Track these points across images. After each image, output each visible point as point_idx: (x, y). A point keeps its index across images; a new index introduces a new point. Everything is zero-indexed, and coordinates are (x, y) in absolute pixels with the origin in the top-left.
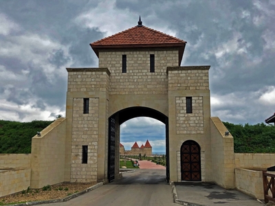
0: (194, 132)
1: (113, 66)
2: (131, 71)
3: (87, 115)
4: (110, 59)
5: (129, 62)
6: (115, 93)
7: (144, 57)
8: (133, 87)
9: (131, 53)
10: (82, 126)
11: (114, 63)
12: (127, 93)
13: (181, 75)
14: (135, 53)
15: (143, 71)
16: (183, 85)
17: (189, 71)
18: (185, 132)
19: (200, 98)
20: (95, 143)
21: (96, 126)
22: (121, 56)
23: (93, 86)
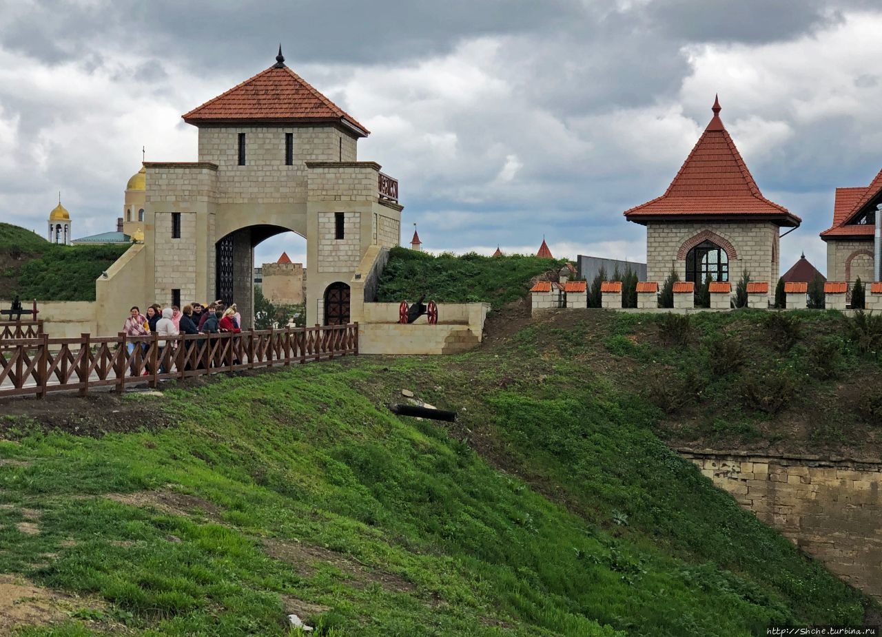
0: (345, 270)
1: (223, 152)
2: (253, 163)
3: (177, 240)
4: (217, 141)
5: (250, 146)
6: (225, 201)
7: (275, 139)
8: (256, 190)
9: (254, 129)
10: (171, 258)
11: (225, 147)
12: (246, 201)
13: (328, 176)
14: (259, 129)
15: (273, 162)
16: (330, 193)
17: (341, 170)
18: (331, 269)
19: (357, 215)
20: (192, 286)
21: (192, 258)
22: (237, 136)
23: (187, 193)
